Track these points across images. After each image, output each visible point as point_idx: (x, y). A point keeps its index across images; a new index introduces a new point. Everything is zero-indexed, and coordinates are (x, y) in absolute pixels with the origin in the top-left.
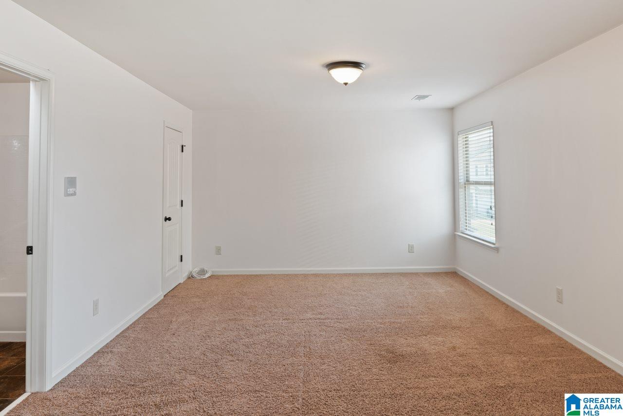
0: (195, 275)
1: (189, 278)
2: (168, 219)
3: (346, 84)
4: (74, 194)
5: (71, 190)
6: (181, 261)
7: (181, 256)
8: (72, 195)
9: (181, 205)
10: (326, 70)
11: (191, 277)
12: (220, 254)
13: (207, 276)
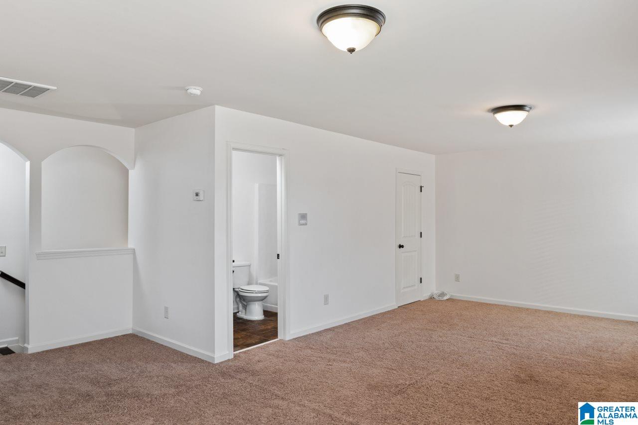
0: (435, 296)
1: (431, 298)
2: (401, 246)
3: (511, 126)
4: (306, 224)
5: (303, 222)
6: (421, 282)
7: (421, 279)
8: (303, 224)
9: (420, 236)
10: (491, 114)
11: (432, 298)
12: (459, 281)
13: (445, 298)
